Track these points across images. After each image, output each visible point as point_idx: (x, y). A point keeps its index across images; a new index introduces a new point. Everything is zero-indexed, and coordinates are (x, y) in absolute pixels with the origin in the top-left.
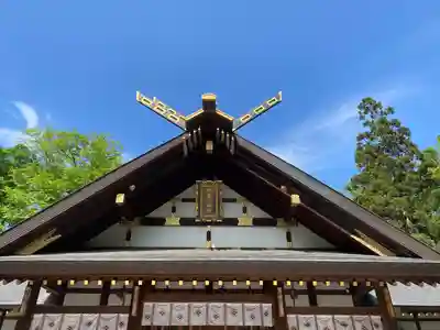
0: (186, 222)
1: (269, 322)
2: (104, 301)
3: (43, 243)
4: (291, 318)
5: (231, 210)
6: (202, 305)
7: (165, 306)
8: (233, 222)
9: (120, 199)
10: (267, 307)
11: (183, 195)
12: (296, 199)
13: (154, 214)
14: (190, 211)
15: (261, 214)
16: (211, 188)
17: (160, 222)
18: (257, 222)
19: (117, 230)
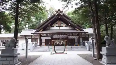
0: (56, 26)
1: (66, 37)
2: (47, 35)
3: (41, 30)
4: (69, 37)
5: (62, 25)
6: (59, 36)
7: (55, 36)
8: (62, 26)
9: (49, 25)
10: (66, 36)
11: (56, 23)
12: (70, 24)
13: (53, 25)
14: (57, 25)
15: (66, 25)
16: (59, 22)
17: (53, 26)
18: (65, 26)
19: (48, 28)
